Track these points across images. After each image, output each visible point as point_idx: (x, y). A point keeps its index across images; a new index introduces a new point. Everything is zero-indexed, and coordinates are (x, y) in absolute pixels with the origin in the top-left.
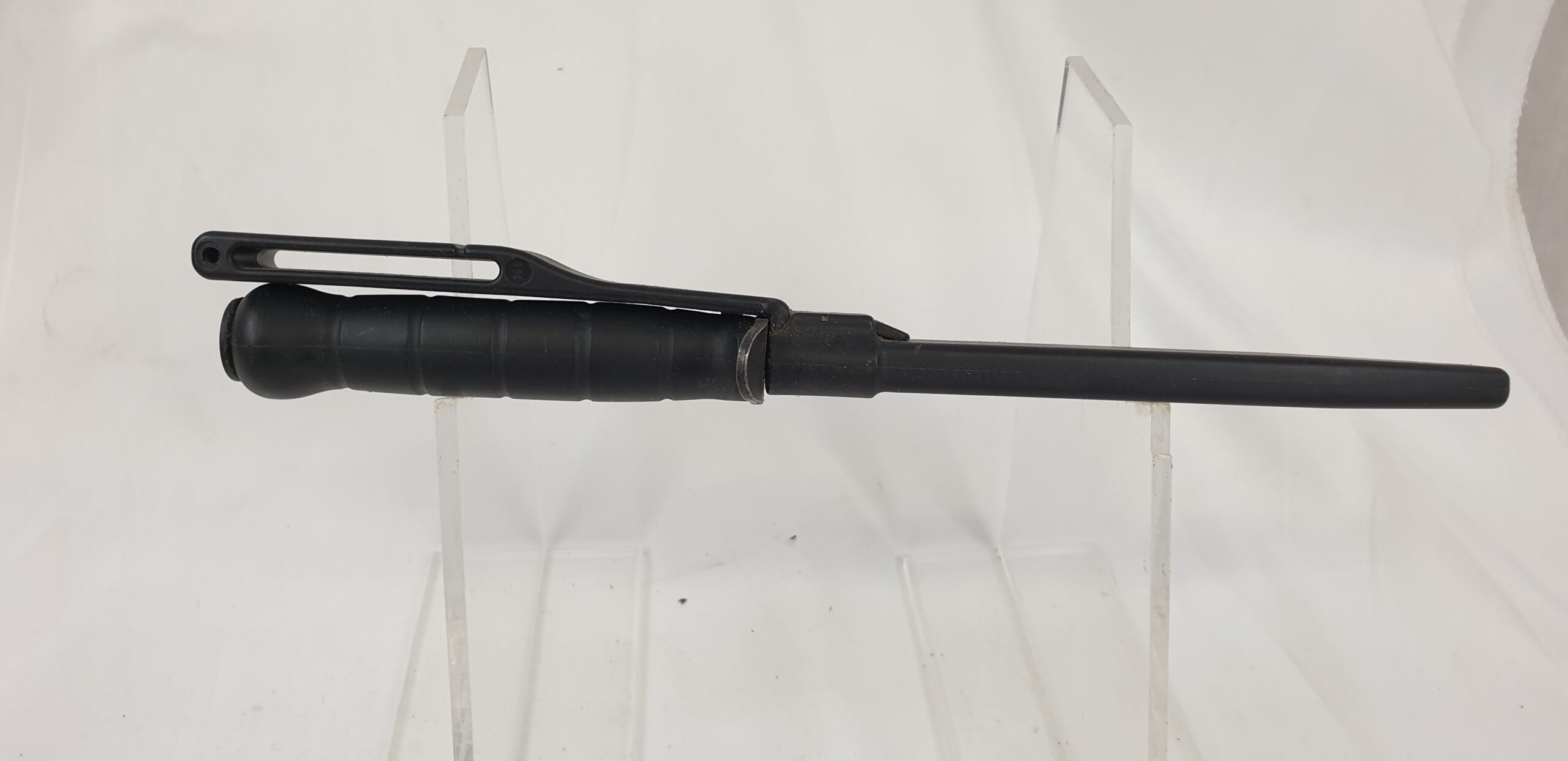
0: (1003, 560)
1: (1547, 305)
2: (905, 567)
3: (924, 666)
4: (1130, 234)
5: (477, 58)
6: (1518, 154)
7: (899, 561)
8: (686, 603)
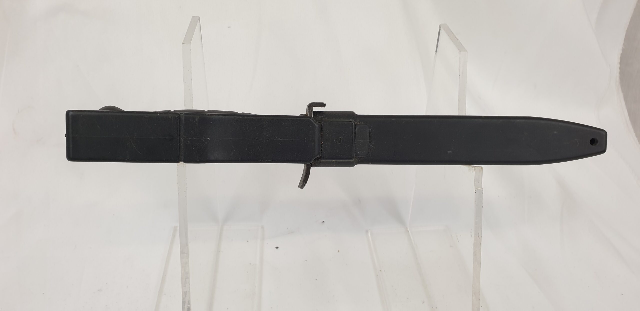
0: (410, 232)
1: (632, 130)
2: (369, 234)
3: (377, 276)
5: (196, 21)
6: (620, 68)
7: (367, 232)
8: (279, 249)
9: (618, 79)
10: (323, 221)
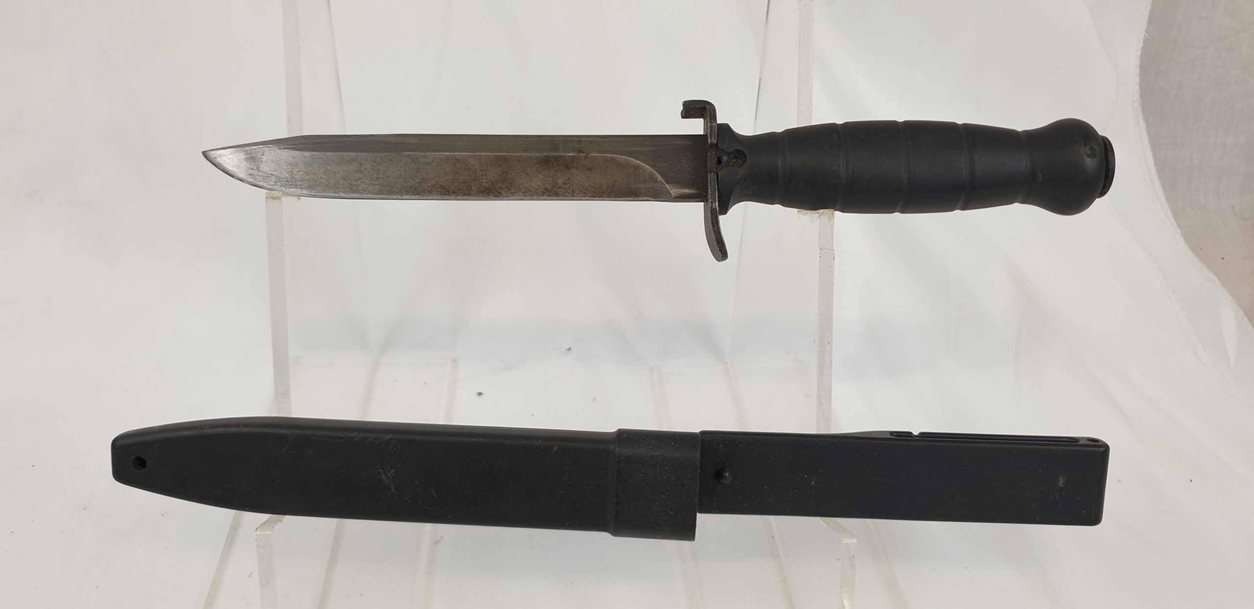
0: (731, 370)
6: (1141, 77)
8: (482, 396)
9: (1137, 96)
10: (568, 348)
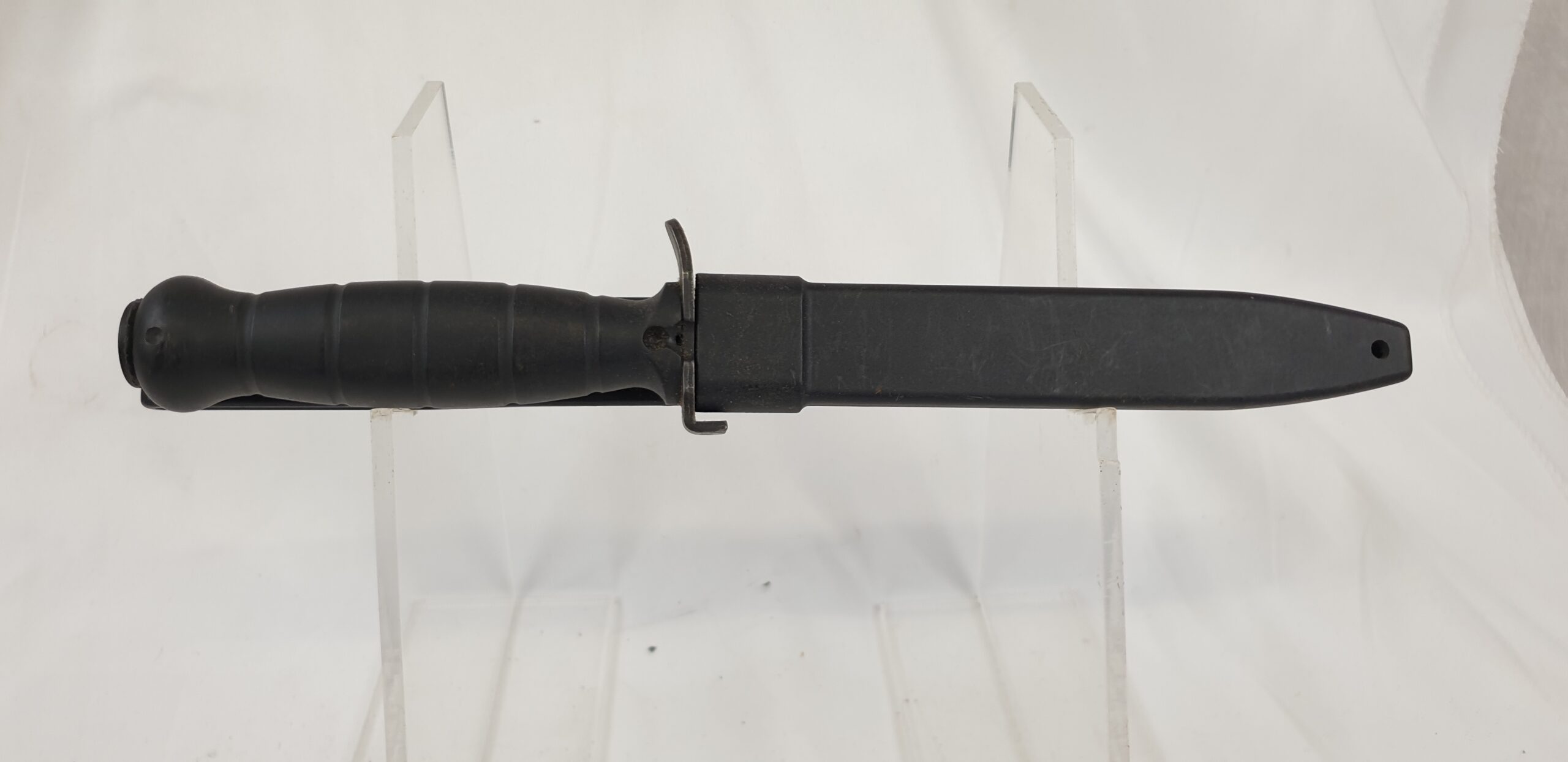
0: (982, 605)
2: (882, 616)
3: (897, 712)
4: (1075, 247)
5: (433, 90)
7: (877, 608)
8: (656, 652)
9: (1495, 229)
10: (765, 582)
